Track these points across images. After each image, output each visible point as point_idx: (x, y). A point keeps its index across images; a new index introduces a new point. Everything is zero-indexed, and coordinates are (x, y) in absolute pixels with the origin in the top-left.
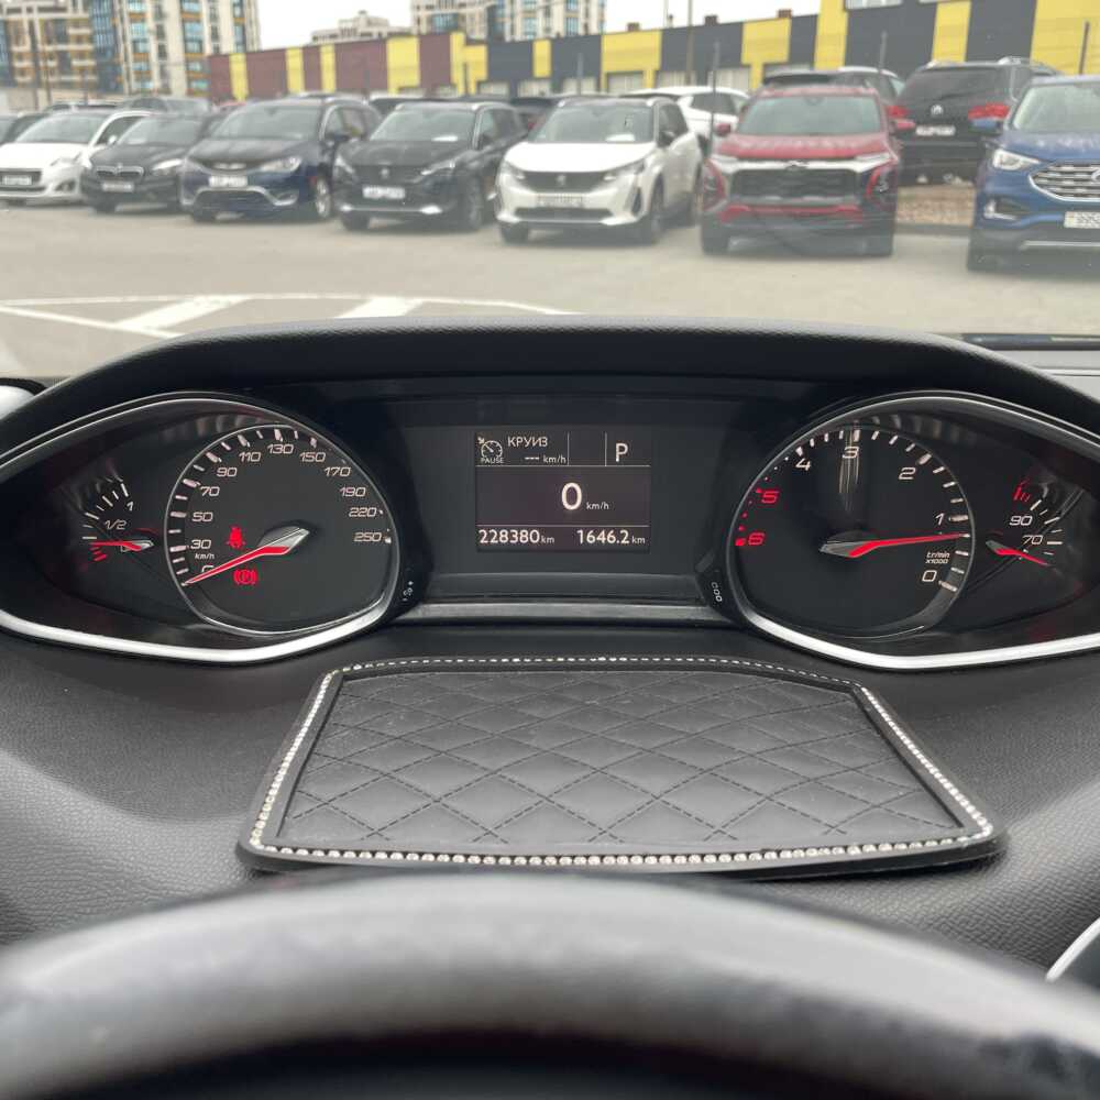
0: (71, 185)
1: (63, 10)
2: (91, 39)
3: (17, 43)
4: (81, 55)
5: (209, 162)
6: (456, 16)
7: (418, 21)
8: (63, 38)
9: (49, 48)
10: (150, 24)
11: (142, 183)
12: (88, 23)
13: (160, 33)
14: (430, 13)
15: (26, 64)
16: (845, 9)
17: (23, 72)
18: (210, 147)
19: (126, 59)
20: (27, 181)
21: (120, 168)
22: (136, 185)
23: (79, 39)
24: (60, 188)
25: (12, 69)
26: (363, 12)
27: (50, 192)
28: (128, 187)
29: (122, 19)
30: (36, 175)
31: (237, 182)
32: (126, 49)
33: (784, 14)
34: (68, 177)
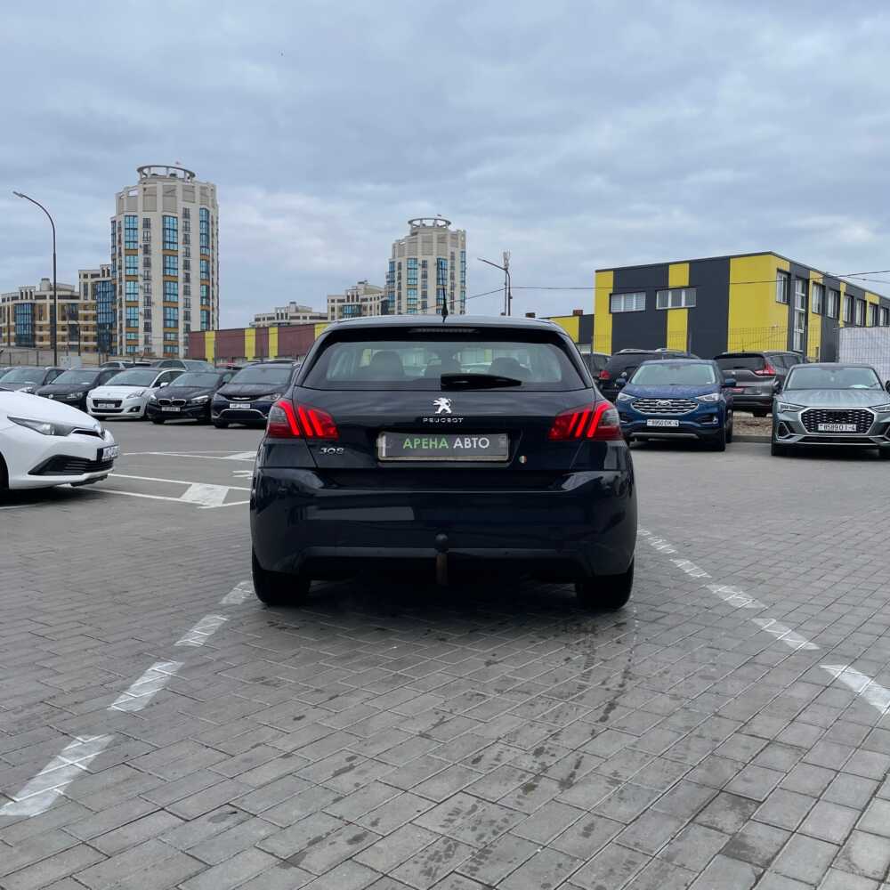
0: (138, 409)
1: (78, 298)
2: (95, 318)
3: (40, 320)
4: (87, 328)
5: (230, 397)
6: (360, 306)
7: (333, 310)
8: (74, 316)
9: (65, 323)
10: (142, 309)
11: (186, 407)
12: (94, 307)
13: (148, 315)
14: (341, 304)
15: (46, 333)
16: (610, 312)
17: (42, 339)
18: (229, 389)
19: (121, 331)
20: (112, 406)
21: (173, 399)
22: (181, 408)
23: (86, 318)
24: (131, 410)
25: (34, 336)
26: (294, 303)
27: (125, 413)
28: (177, 409)
29: (121, 306)
30: (118, 403)
31: (245, 407)
32: (121, 325)
33: (577, 313)
34: (136, 404)
